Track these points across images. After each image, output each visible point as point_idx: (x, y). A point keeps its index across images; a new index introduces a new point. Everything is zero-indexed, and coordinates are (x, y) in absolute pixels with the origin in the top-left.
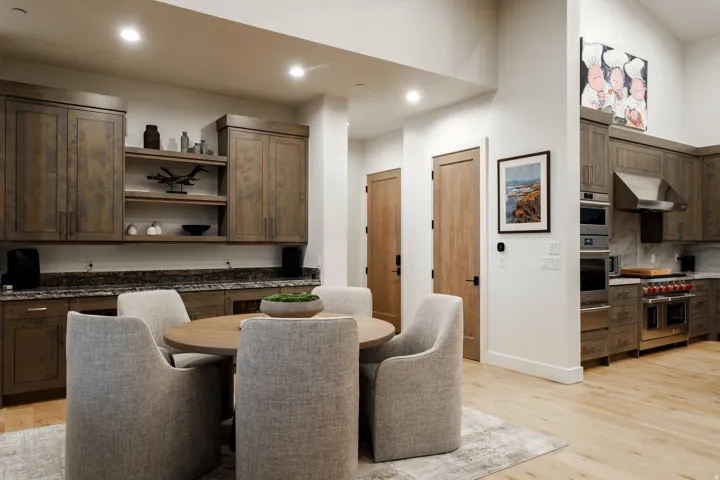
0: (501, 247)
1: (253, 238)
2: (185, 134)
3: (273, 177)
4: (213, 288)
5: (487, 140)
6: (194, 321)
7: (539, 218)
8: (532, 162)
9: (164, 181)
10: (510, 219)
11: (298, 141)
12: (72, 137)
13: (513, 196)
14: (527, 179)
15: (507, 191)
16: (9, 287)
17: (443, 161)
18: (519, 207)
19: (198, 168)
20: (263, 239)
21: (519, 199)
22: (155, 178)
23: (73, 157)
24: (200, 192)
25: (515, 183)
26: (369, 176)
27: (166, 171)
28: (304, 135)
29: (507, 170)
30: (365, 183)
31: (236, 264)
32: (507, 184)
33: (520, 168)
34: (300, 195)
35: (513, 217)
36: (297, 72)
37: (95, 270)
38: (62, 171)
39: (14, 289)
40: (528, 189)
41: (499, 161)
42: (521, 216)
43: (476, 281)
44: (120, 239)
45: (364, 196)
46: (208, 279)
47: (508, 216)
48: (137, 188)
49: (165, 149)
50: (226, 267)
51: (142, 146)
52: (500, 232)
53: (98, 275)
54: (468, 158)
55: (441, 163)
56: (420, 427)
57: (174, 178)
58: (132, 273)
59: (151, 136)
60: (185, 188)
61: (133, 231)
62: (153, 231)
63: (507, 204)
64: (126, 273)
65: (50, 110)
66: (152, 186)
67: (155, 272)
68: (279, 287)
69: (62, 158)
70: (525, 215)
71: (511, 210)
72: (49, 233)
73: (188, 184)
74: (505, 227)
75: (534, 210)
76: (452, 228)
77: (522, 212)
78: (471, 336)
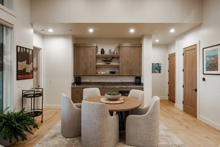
0: (204, 79)
1: (126, 75)
2: (110, 50)
3: (131, 58)
4: (114, 87)
5: (199, 41)
6: (102, 96)
7: (218, 69)
8: (215, 48)
9: (105, 61)
10: (207, 69)
11: (138, 48)
12: (86, 53)
13: (208, 61)
14: (213, 55)
15: (206, 59)
16: (75, 84)
17: (186, 49)
18: (210, 65)
19: (113, 58)
20: (128, 75)
21: (210, 62)
22: (103, 61)
23: (86, 58)
24: (114, 63)
25: (209, 56)
26: (169, 55)
27: (105, 59)
28: (140, 46)
29: (206, 52)
30: (168, 57)
31: (123, 81)
32: (206, 57)
33: (210, 51)
34: (139, 63)
35: (208, 69)
36: (132, 31)
37: (92, 81)
38: (84, 61)
39: (76, 85)
40: (213, 59)
41: (203, 49)
42: (211, 68)
43: (196, 90)
44: (95, 75)
45: (168, 61)
46: (116, 84)
47: (206, 68)
48: (100, 63)
49: (107, 54)
50: (121, 81)
51: (100, 54)
52: (203, 74)
53: (92, 82)
54: (193, 48)
55: (186, 50)
56: (139, 138)
57: (107, 61)
58: (99, 82)
59: (103, 51)
60: (110, 62)
61: (99, 73)
62: (102, 73)
63: (206, 64)
64: (98, 82)
65: (82, 48)
66: (103, 62)
67: (104, 82)
68: (131, 88)
69: (84, 58)
70: (212, 68)
71: (208, 66)
72: (82, 74)
73: (110, 61)
74: (205, 72)
75: (215, 66)
76: (189, 71)
77: (211, 67)
78: (194, 108)
